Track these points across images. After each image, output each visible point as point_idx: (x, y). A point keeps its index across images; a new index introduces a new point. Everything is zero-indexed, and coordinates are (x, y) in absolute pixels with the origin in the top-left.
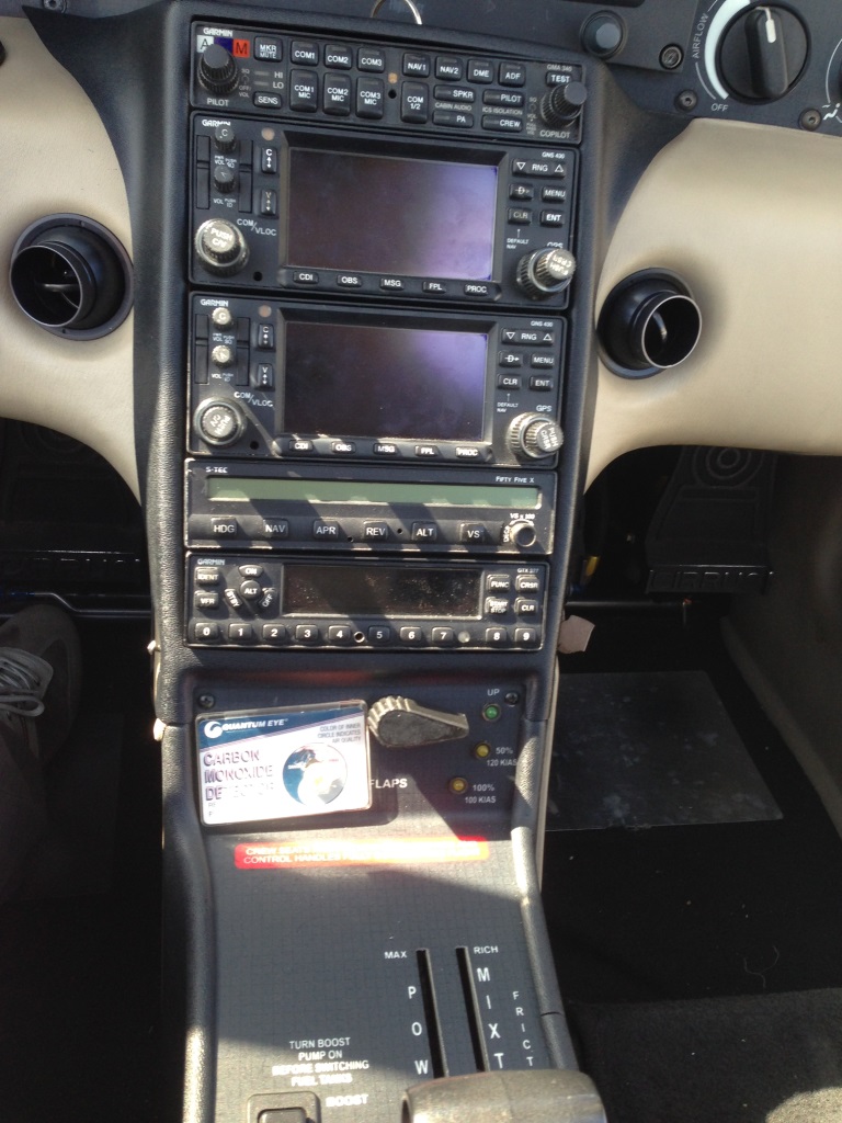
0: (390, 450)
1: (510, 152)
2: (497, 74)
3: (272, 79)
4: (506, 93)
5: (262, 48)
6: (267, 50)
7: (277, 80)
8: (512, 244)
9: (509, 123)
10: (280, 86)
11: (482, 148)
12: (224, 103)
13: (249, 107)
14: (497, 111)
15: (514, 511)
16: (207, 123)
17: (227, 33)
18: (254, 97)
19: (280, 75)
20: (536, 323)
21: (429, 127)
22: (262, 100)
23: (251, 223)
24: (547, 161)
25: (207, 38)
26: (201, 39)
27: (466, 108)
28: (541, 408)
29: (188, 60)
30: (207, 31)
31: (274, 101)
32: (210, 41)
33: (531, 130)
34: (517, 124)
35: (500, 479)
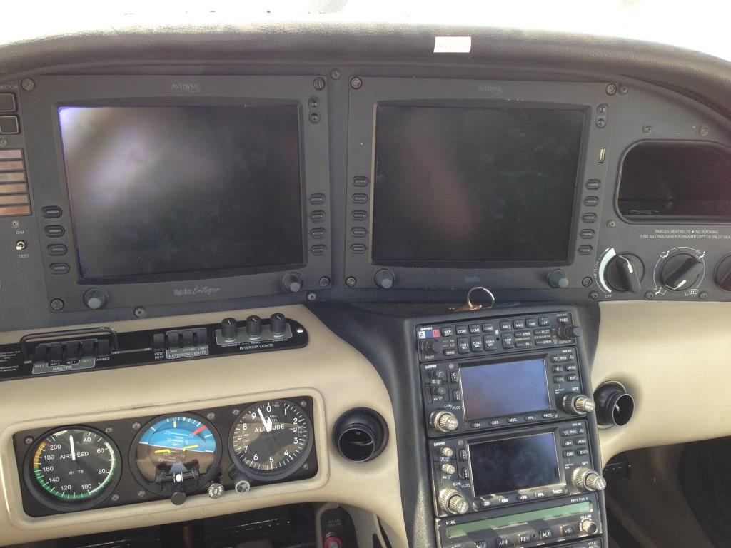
0: (525, 497)
1: (550, 353)
2: (539, 324)
3: (449, 343)
4: (543, 329)
5: (445, 332)
6: (448, 332)
7: (452, 343)
8: (557, 391)
9: (547, 342)
10: (453, 345)
11: (539, 353)
12: (432, 357)
13: (444, 358)
14: (540, 337)
15: (582, 515)
16: (427, 367)
17: (430, 328)
18: (444, 352)
19: (453, 341)
20: (574, 425)
21: (515, 350)
22: (448, 353)
23: (450, 405)
24: (565, 354)
25: (422, 334)
26: (420, 333)
27: (528, 338)
28: (584, 463)
29: (417, 344)
30: (422, 329)
31: (453, 353)
32: (424, 333)
33: (555, 342)
34: (550, 342)
35: (573, 501)
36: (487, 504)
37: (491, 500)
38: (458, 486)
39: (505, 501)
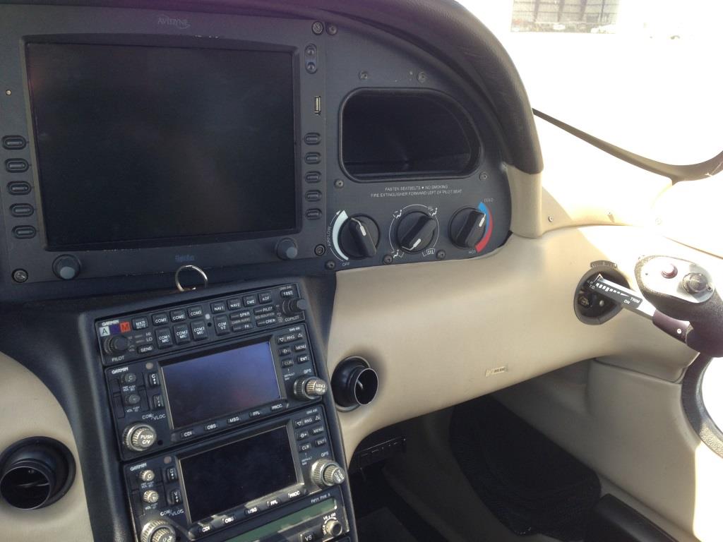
0: (254, 510)
1: (275, 333)
2: (259, 301)
3: (145, 337)
4: (265, 307)
5: (137, 324)
6: (141, 324)
7: (148, 337)
8: (287, 377)
9: (270, 321)
10: (150, 339)
11: (262, 336)
12: (121, 358)
13: (138, 356)
14: (262, 316)
15: (325, 515)
16: (115, 372)
17: (116, 322)
18: (138, 349)
19: (149, 334)
20: (309, 412)
21: (232, 334)
22: (143, 350)
23: (150, 416)
24: (293, 332)
25: (105, 329)
26: (101, 329)
27: (248, 319)
28: (323, 455)
29: (97, 343)
30: (104, 324)
31: (150, 349)
32: (107, 329)
33: (281, 320)
34: (274, 320)
35: (313, 501)
36: (207, 528)
37: (212, 522)
38: (168, 515)
39: (230, 520)
